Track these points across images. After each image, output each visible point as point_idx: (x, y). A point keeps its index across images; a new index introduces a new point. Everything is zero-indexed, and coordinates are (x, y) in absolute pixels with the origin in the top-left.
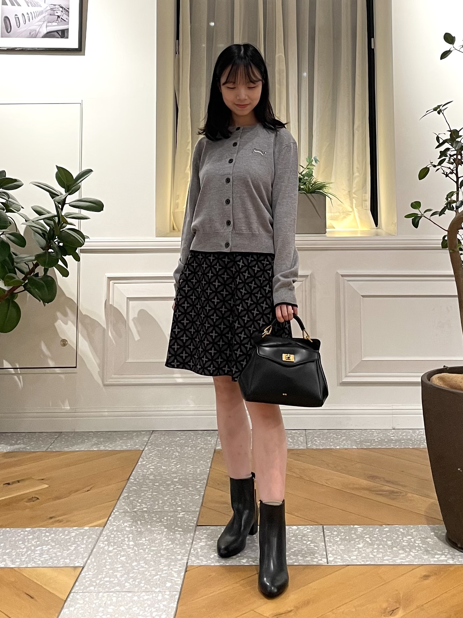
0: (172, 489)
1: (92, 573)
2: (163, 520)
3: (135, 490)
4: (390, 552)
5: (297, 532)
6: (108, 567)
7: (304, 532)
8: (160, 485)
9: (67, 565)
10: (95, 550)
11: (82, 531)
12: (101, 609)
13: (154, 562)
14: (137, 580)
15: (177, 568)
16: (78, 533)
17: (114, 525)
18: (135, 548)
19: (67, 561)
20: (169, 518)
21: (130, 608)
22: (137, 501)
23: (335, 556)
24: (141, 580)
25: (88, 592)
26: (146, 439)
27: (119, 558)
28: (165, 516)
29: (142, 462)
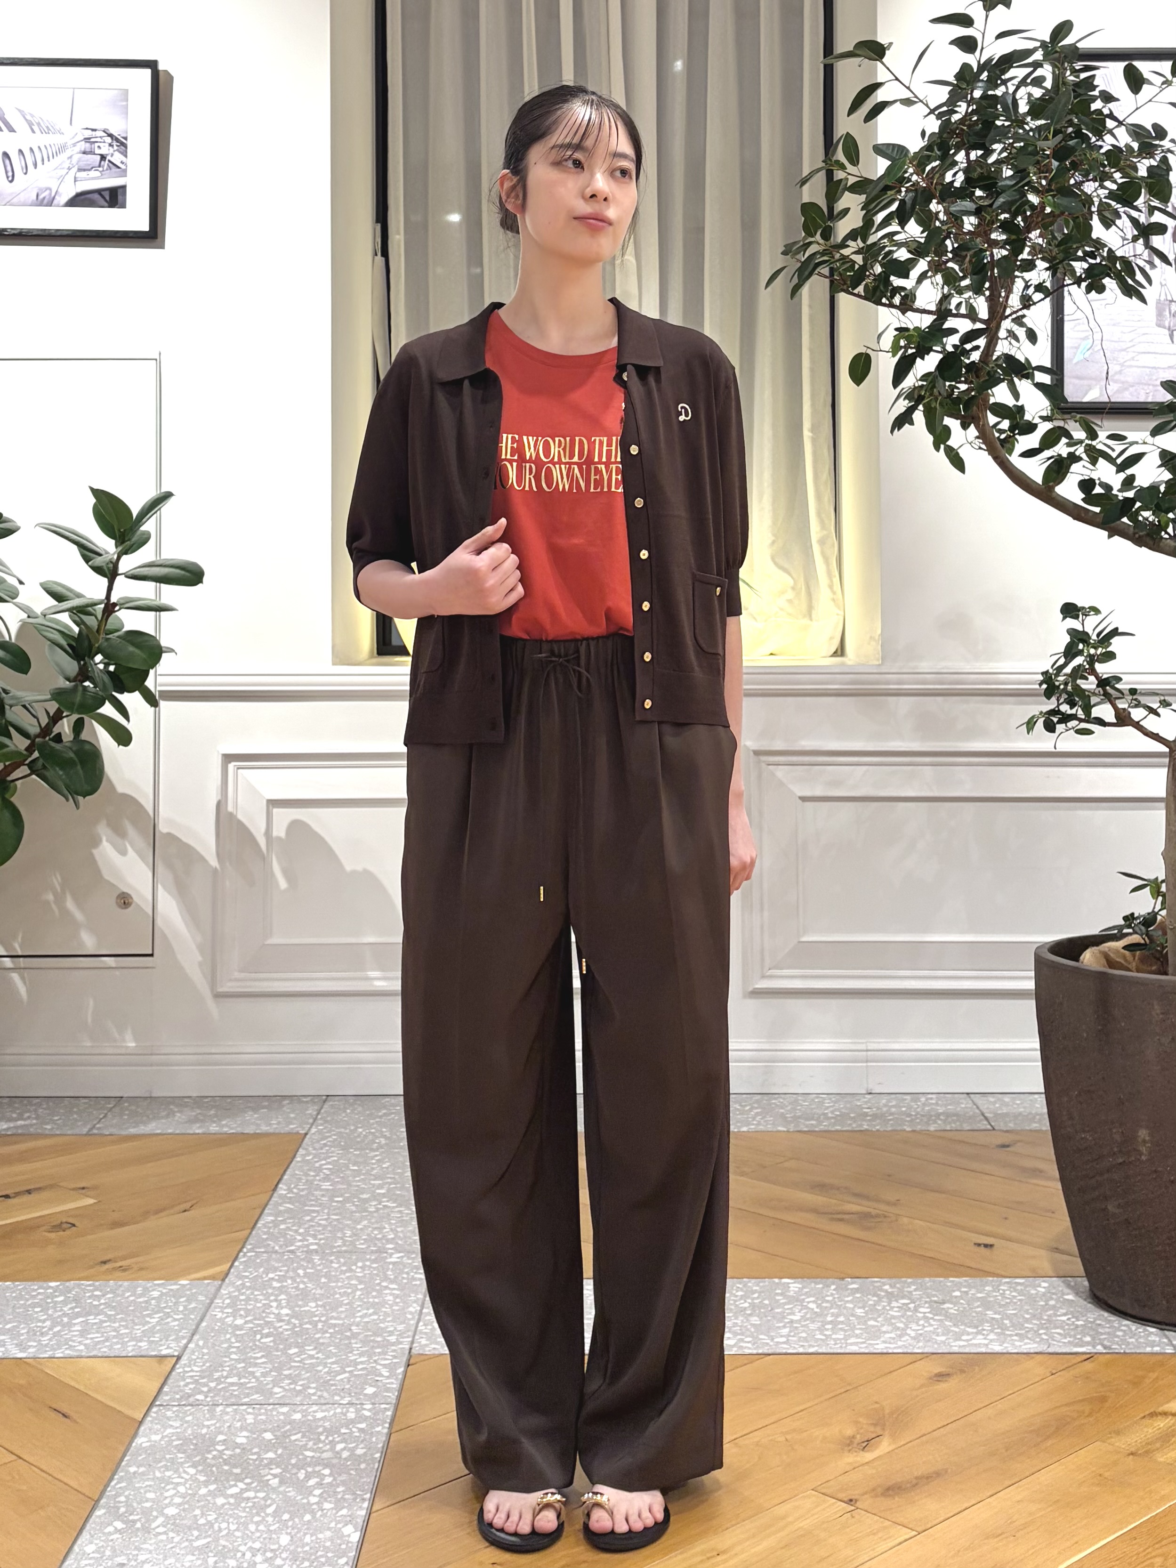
0: (372, 1209)
1: (199, 1369)
2: (354, 1267)
3: (288, 1210)
4: (860, 1329)
6: (233, 1356)
8: (346, 1201)
9: (143, 1353)
10: (204, 1324)
11: (174, 1287)
12: (221, 1438)
13: (337, 1347)
14: (300, 1383)
15: (388, 1359)
16: (164, 1291)
17: (247, 1277)
18: (293, 1320)
19: (143, 1345)
20: (368, 1263)
21: (286, 1435)
22: (296, 1231)
23: (739, 1337)
24: (309, 1382)
25: (192, 1405)
26: (311, 1111)
27: (259, 1340)
28: (358, 1260)
29: (304, 1156)
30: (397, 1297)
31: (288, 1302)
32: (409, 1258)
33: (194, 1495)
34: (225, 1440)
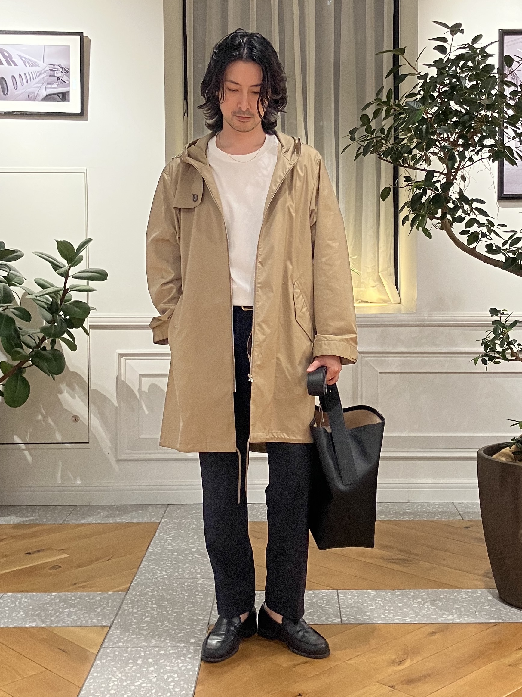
0: (190, 558)
1: (119, 632)
2: (183, 586)
3: (154, 559)
4: (400, 613)
5: (313, 596)
6: (134, 626)
7: (320, 596)
8: (179, 554)
9: (95, 625)
10: (120, 612)
11: (106, 595)
12: (131, 661)
13: (177, 622)
14: (163, 637)
15: (198, 627)
16: (102, 597)
17: (137, 590)
18: (158, 610)
19: (94, 621)
20: (189, 584)
21: (158, 660)
22: (158, 569)
23: (349, 616)
24: (166, 638)
25: (117, 647)
26: (161, 512)
27: (144, 619)
28: (185, 582)
29: (159, 534)
30: (202, 599)
31: (156, 602)
32: (207, 581)
33: (121, 685)
34: (132, 663)
